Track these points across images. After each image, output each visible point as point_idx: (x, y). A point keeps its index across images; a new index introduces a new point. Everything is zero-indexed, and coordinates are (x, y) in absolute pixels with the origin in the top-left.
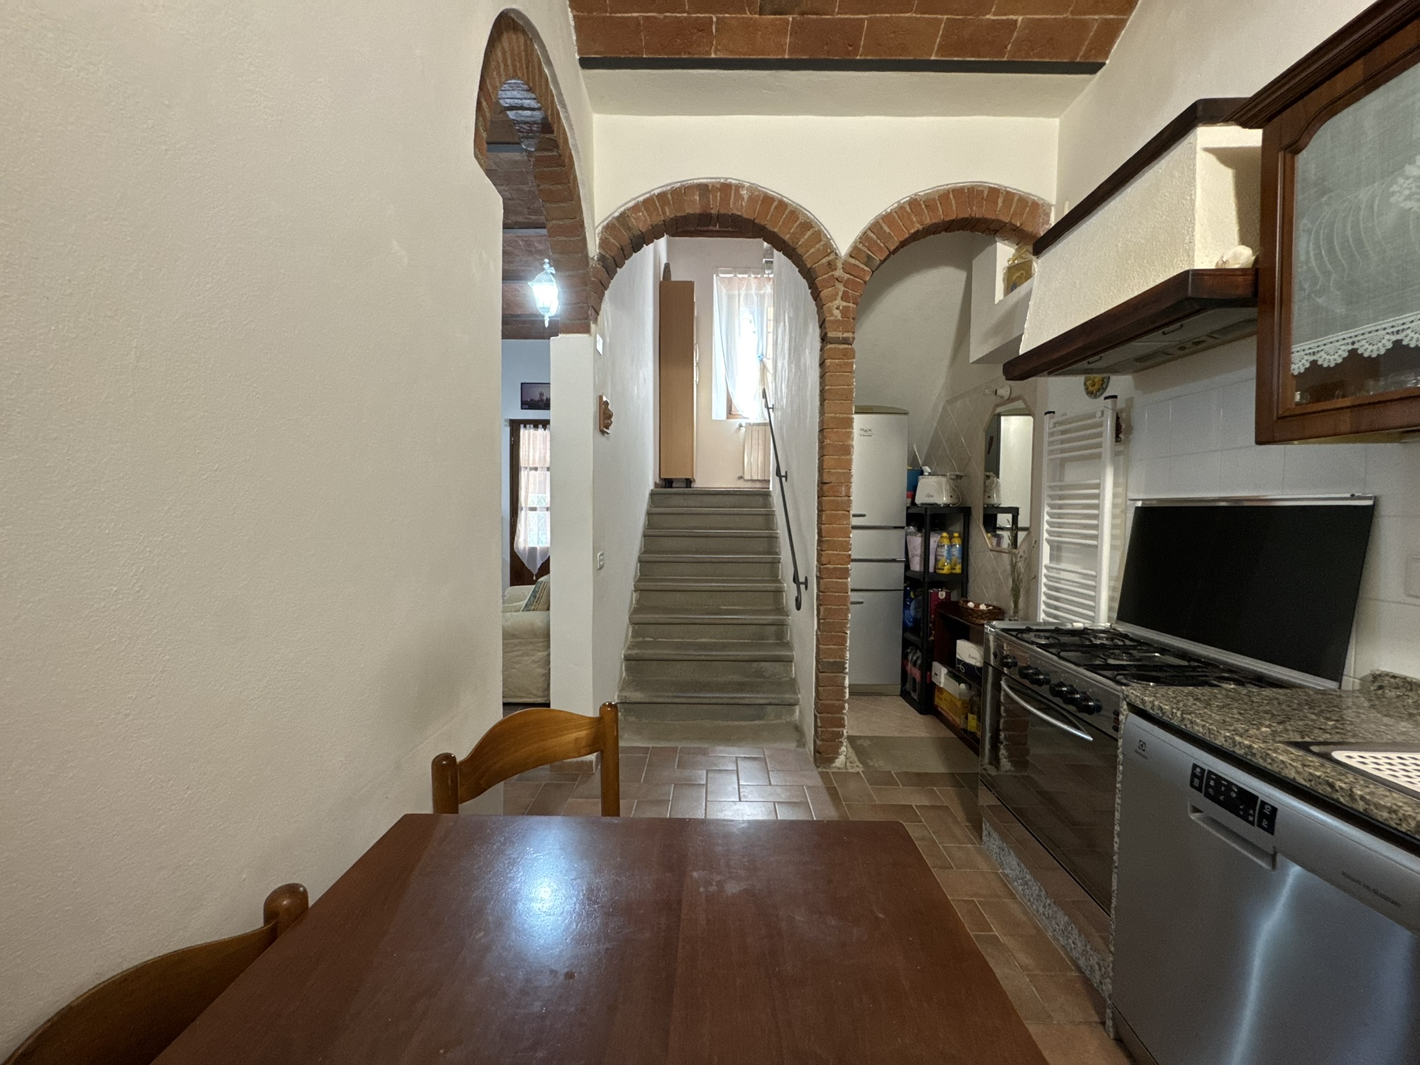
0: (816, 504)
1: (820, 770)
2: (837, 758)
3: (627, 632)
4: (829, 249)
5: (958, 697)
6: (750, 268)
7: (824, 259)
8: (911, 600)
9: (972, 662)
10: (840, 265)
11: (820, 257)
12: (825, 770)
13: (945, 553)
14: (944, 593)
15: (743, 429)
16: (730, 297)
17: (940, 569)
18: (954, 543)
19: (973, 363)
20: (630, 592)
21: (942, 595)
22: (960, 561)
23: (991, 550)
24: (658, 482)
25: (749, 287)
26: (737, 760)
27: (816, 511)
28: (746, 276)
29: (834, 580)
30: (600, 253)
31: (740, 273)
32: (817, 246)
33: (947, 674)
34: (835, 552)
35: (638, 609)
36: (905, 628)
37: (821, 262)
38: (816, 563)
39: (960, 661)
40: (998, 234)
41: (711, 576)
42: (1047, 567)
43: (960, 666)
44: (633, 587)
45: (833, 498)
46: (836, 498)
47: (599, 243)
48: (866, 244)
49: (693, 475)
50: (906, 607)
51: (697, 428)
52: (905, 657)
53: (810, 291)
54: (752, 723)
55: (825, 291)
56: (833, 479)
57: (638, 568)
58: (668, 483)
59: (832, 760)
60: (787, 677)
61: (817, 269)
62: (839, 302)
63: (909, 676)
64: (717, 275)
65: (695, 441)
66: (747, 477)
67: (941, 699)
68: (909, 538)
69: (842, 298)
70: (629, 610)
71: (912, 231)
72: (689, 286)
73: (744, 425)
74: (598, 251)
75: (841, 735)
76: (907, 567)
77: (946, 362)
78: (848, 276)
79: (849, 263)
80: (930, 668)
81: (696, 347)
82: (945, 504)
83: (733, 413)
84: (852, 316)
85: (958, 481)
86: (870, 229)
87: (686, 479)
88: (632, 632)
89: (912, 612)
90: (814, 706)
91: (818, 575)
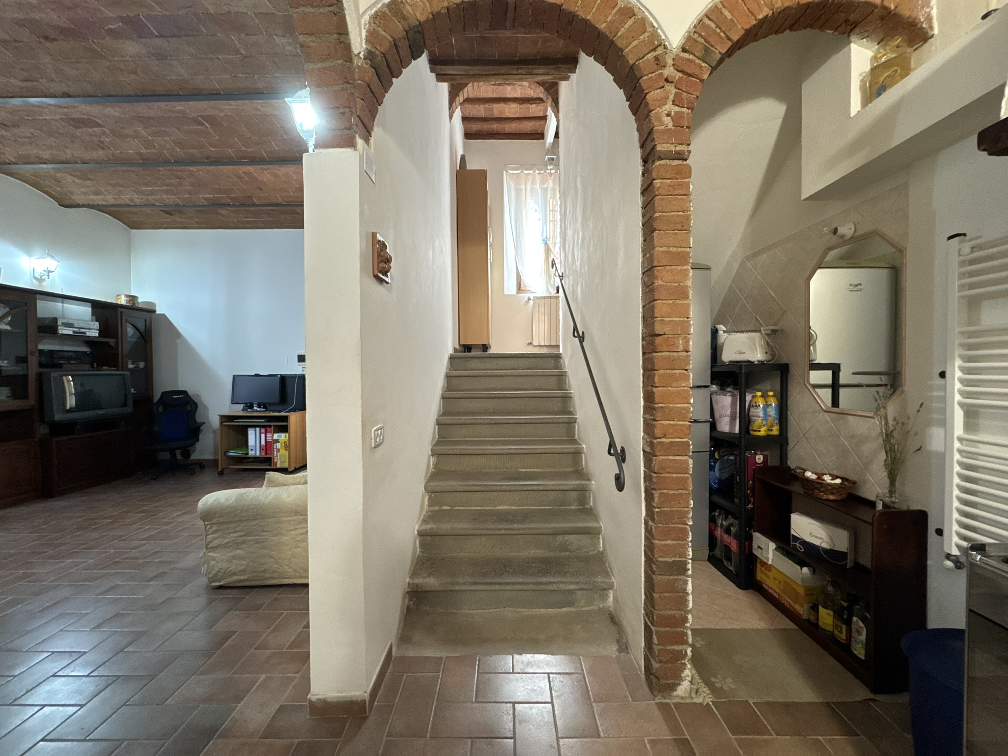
0: (641, 362)
1: (657, 700)
2: (679, 684)
3: (423, 501)
4: (657, 43)
5: (800, 583)
6: (535, 165)
7: (649, 55)
8: (716, 460)
9: (817, 542)
10: (670, 62)
11: (645, 52)
12: (664, 701)
13: (761, 414)
14: (761, 457)
15: (531, 302)
16: (518, 191)
17: (755, 431)
18: (769, 403)
19: (804, 200)
20: (427, 457)
21: (759, 459)
22: (777, 421)
23: (825, 411)
24: (457, 347)
25: (533, 183)
26: (549, 677)
27: (642, 371)
28: (531, 172)
29: (671, 458)
30: (367, 49)
31: (526, 170)
32: (641, 38)
33: (776, 549)
34: (672, 422)
35: (436, 475)
36: (712, 491)
37: (646, 58)
38: (642, 434)
39: (796, 539)
40: (857, 30)
41: (509, 437)
42: (960, 440)
43: (797, 544)
44: (430, 452)
45: (668, 354)
46: (672, 354)
47: (366, 36)
48: (703, 34)
49: (488, 341)
50: (712, 468)
51: (491, 303)
52: (712, 520)
53: (628, 103)
54: (559, 610)
55: (652, 93)
56: (667, 329)
57: (437, 430)
58: (468, 348)
59: (673, 687)
60: (594, 550)
61: (641, 66)
62: (669, 107)
63: (719, 542)
64: (507, 172)
65: (490, 312)
66: (535, 343)
67: (768, 577)
68: (714, 397)
69: (673, 101)
70: (426, 476)
71: (760, 17)
72: (482, 174)
73: (532, 298)
74: (365, 46)
75: (682, 655)
76: (713, 426)
77: (746, 218)
78: (680, 75)
79: (683, 59)
80: (750, 538)
81: (490, 231)
82: (759, 361)
83: (522, 289)
84: (686, 124)
85: (774, 337)
86: (707, 16)
87: (483, 345)
88: (428, 501)
89: (717, 473)
90: (643, 612)
91: (648, 449)
